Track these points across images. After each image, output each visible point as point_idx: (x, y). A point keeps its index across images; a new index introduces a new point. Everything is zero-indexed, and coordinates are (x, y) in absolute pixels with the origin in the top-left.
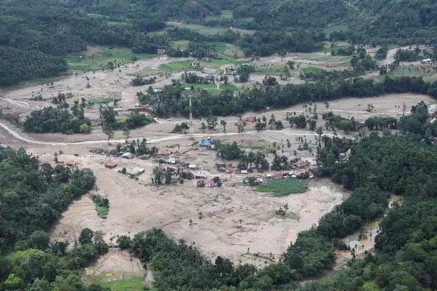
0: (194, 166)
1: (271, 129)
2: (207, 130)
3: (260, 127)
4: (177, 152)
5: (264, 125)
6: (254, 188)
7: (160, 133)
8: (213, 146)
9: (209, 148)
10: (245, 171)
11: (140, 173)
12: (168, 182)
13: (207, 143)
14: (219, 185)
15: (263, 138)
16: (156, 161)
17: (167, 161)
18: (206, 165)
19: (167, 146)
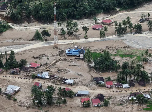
0: (71, 81)
1: (131, 32)
2: (66, 36)
3: (120, 31)
4: (46, 64)
5: (125, 29)
6: (144, 106)
7: (20, 41)
8: (82, 56)
9: (78, 58)
10: (126, 86)
11: (16, 92)
12: (50, 103)
13: (74, 52)
14: (106, 104)
15: (128, 44)
16: (27, 76)
17: (39, 75)
18: (81, 78)
19: (33, 57)
